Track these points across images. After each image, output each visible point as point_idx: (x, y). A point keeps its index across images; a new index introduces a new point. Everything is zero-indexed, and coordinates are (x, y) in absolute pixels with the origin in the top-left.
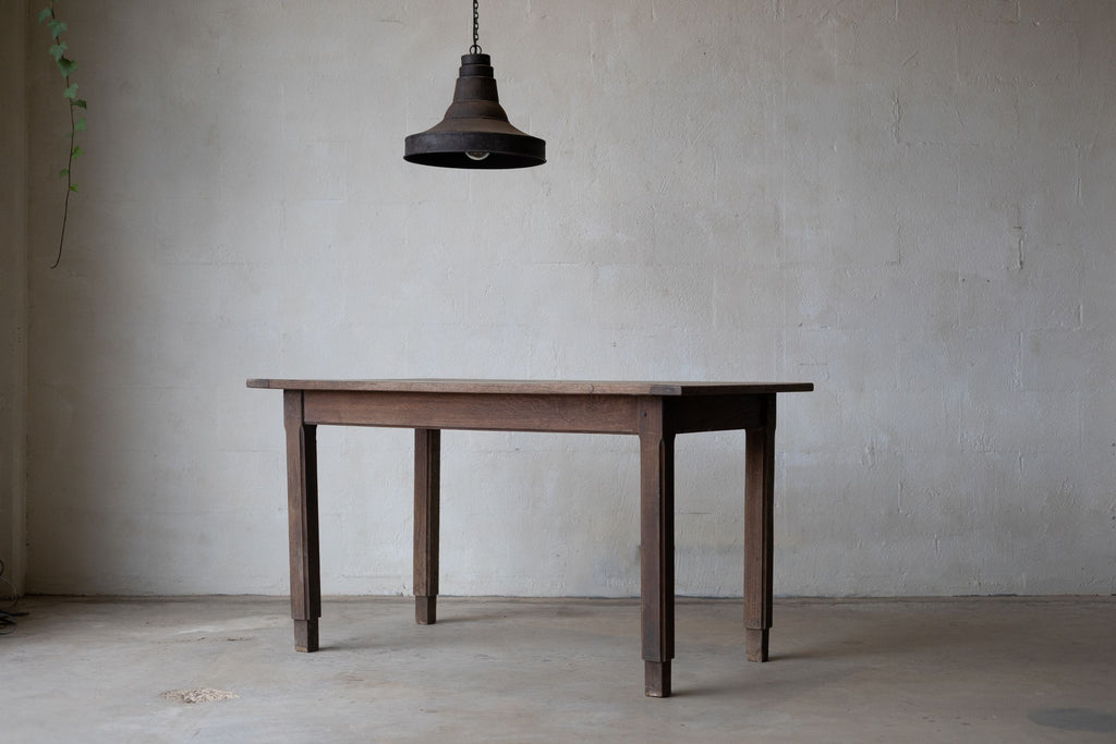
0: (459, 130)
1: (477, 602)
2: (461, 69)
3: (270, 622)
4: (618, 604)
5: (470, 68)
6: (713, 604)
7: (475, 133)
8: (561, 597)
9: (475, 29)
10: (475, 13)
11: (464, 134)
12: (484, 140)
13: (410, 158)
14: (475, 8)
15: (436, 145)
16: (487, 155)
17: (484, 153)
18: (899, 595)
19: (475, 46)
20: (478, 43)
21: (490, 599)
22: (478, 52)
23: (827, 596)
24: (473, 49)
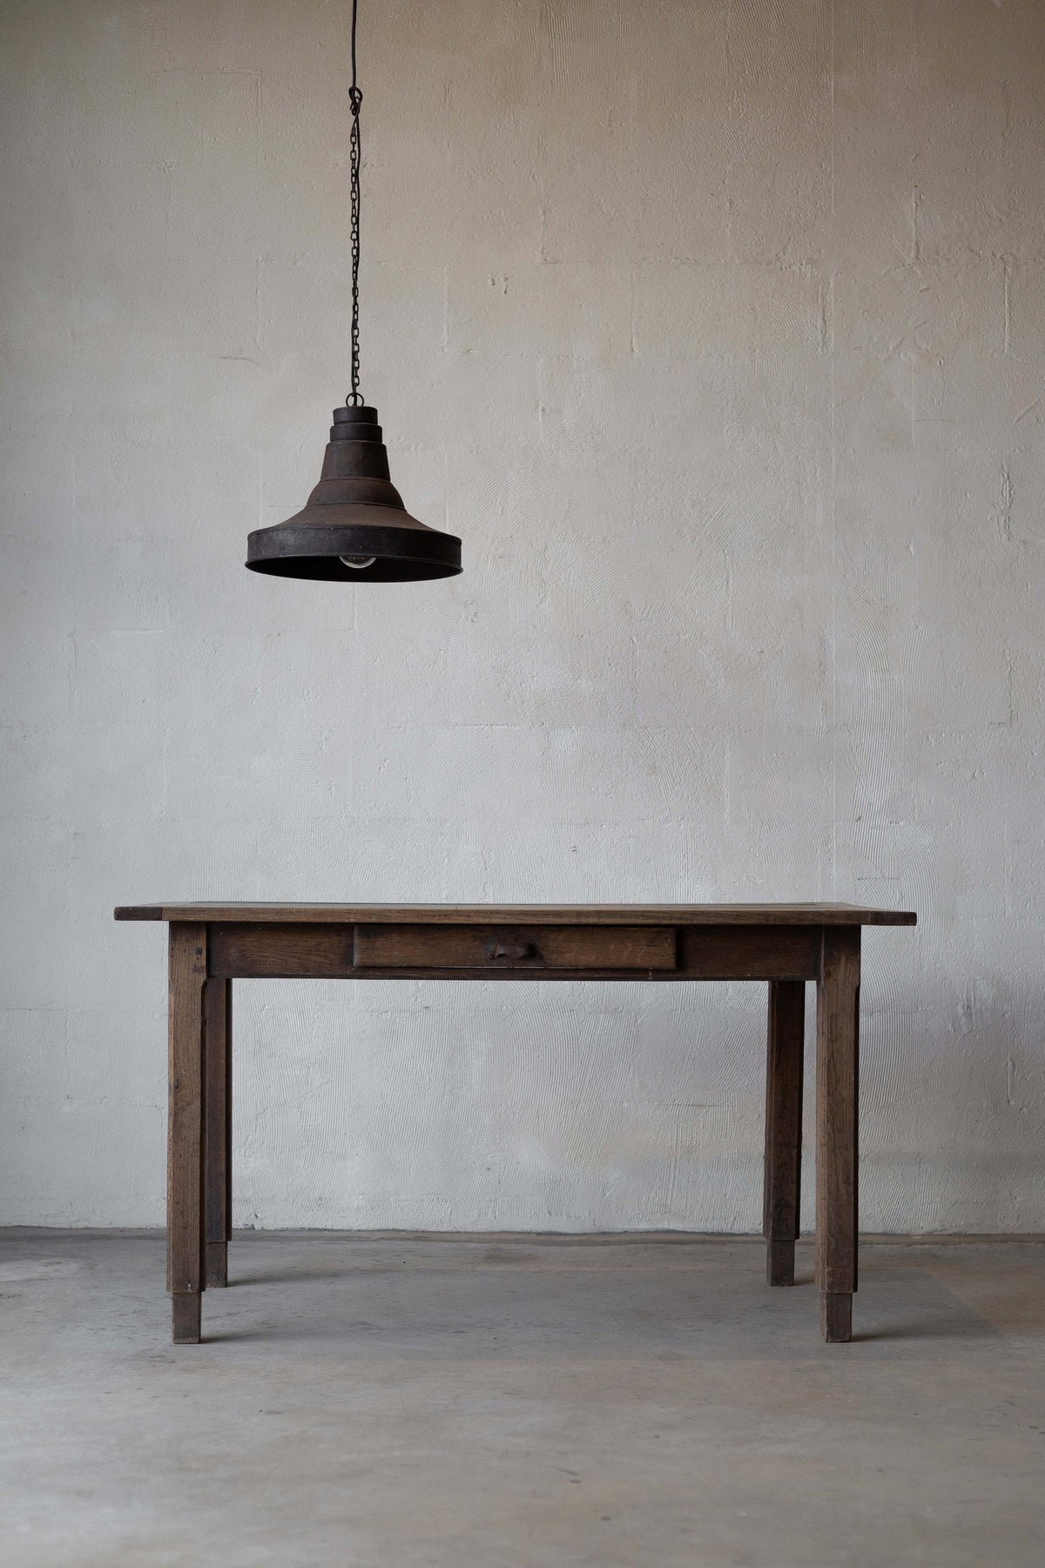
0: (330, 521)
1: (367, 1239)
2: (332, 430)
3: (50, 1268)
4: (580, 1243)
5: (345, 429)
6: (724, 1243)
7: (352, 528)
8: (493, 1233)
9: (355, 370)
10: (354, 343)
11: (336, 528)
12: (366, 538)
13: (256, 565)
14: (354, 337)
15: (293, 546)
16: (372, 561)
17: (367, 559)
18: (1009, 1232)
19: (355, 395)
20: (358, 390)
21: (385, 1235)
22: (359, 403)
23: (898, 1232)
24: (351, 400)
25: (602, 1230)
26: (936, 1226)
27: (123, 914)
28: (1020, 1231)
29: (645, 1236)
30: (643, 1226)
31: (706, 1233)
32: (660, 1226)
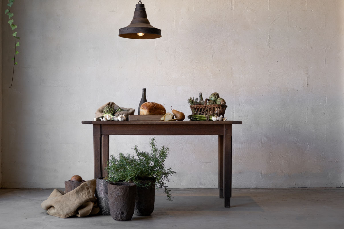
0: (133, 26)
4: (183, 190)
5: (138, 8)
6: (212, 190)
13: (120, 35)
18: (270, 188)
22: (141, 3)
23: (248, 188)
24: (139, 3)
25: (188, 188)
26: (255, 187)
27: (84, 122)
28: (272, 188)
29: (196, 189)
30: (196, 187)
31: (209, 188)
32: (199, 187)
